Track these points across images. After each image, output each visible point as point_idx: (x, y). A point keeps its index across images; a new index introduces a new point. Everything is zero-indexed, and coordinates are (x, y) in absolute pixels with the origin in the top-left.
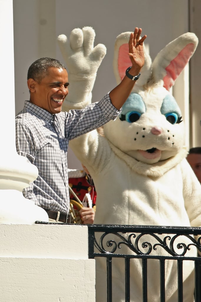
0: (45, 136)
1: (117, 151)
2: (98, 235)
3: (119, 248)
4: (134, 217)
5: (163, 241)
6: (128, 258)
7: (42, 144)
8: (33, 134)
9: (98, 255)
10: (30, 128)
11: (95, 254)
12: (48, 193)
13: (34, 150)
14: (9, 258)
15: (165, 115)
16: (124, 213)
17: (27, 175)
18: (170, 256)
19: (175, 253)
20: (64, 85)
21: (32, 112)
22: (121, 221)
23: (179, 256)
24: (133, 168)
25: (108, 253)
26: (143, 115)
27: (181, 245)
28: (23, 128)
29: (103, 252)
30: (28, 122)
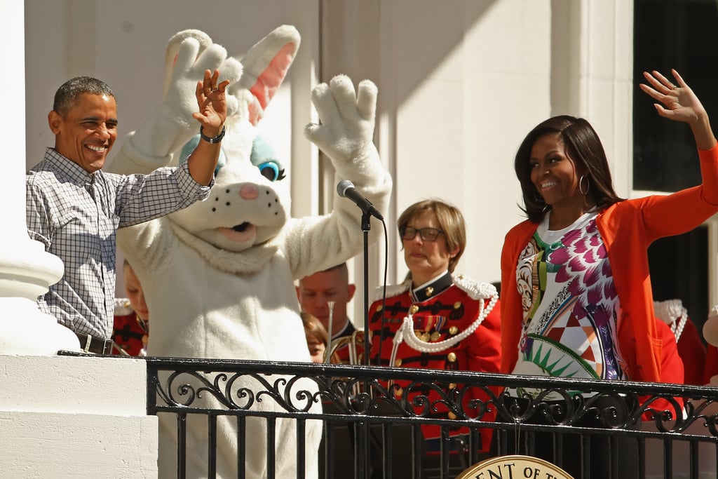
0: (69, 206)
1: (182, 234)
2: (163, 375)
3: (199, 398)
4: (216, 345)
5: (273, 386)
6: (213, 415)
7: (64, 218)
8: (49, 201)
9: (163, 409)
10: (44, 191)
11: (157, 407)
12: (72, 303)
13: (50, 228)
14: (14, 412)
15: (258, 166)
16: (197, 337)
17: (45, 273)
18: (285, 411)
19: (293, 406)
20: (106, 124)
21: (55, 166)
22: (192, 351)
23: (299, 413)
24: (212, 261)
25: (180, 405)
26: (222, 169)
27: (303, 394)
28: (32, 190)
29: (171, 404)
30: (42, 181)
